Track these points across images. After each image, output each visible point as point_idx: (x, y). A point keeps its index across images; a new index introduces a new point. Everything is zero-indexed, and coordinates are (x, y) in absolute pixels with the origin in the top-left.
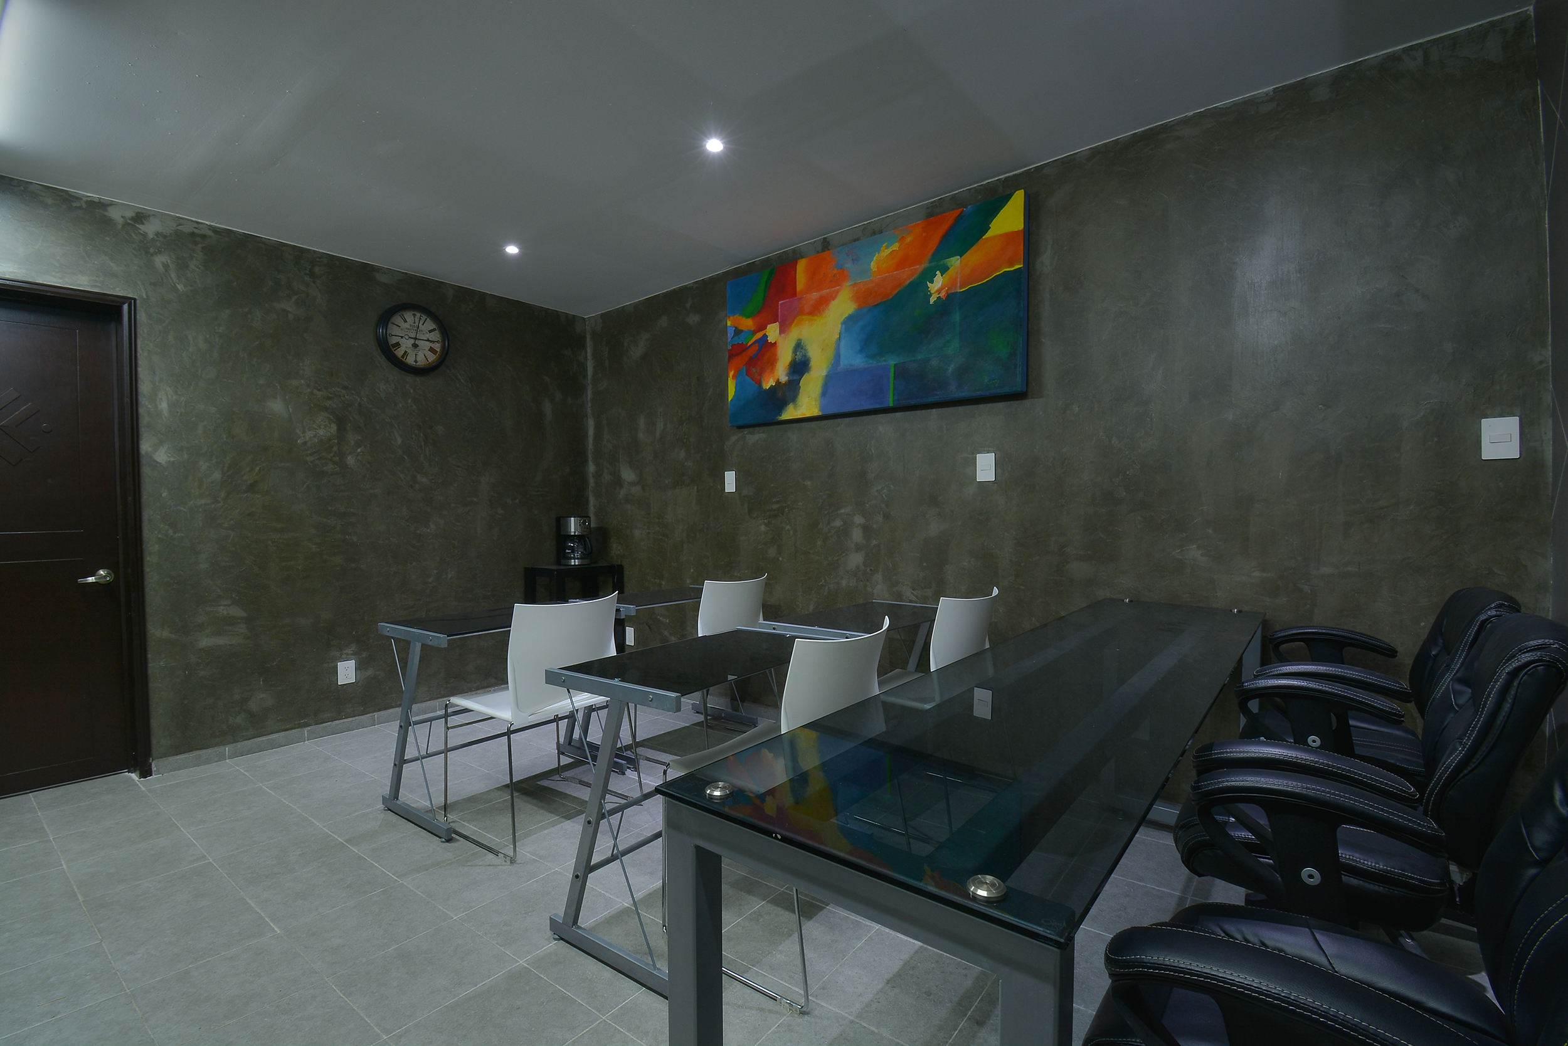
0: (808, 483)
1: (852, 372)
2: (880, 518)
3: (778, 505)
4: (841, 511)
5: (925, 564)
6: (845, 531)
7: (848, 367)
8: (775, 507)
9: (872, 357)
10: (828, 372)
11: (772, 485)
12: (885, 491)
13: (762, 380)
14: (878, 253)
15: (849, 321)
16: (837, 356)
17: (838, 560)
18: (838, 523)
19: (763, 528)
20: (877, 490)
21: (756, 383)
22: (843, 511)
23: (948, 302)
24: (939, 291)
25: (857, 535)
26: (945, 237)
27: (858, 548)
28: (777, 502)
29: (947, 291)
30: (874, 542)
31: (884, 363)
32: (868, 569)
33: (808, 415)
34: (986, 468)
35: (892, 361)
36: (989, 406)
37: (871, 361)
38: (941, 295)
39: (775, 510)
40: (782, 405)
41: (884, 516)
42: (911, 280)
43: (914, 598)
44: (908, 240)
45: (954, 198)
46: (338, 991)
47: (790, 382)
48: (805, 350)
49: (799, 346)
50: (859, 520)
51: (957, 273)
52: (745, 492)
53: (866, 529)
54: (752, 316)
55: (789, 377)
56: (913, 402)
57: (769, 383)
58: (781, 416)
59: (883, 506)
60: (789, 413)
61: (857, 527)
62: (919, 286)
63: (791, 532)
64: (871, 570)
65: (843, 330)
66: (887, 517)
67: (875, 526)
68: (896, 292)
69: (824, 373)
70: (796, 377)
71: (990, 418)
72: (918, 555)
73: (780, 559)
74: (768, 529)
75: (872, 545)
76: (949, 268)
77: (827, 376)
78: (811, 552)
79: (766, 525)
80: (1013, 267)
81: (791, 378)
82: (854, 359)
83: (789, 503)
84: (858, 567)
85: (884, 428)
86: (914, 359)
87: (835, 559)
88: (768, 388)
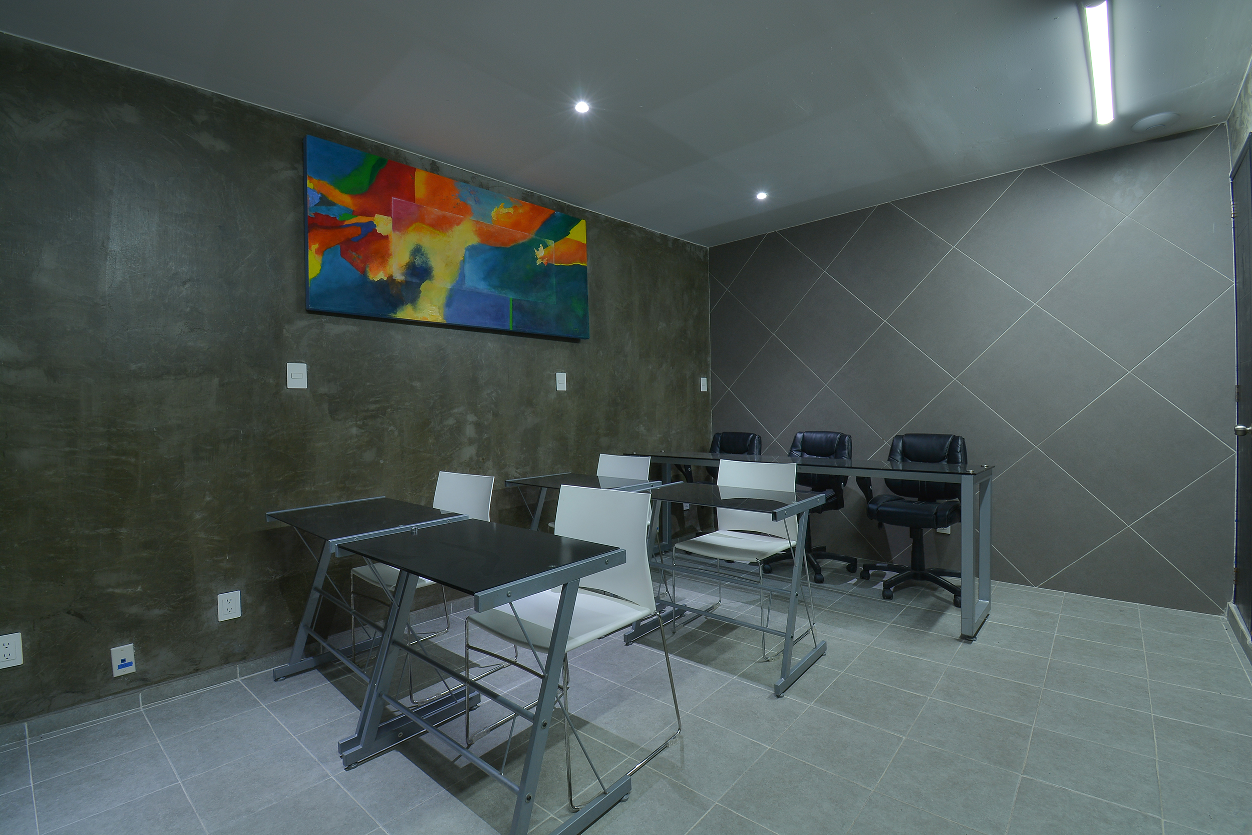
0: (417, 384)
1: (474, 294)
2: (490, 416)
3: (378, 406)
4: (454, 411)
5: (524, 449)
6: (458, 428)
7: (473, 288)
8: (373, 407)
9: (495, 287)
10: (453, 286)
11: (368, 384)
12: (494, 394)
13: (368, 269)
14: (498, 208)
15: (472, 251)
16: (462, 276)
17: (451, 454)
18: (451, 422)
19: (354, 431)
20: (487, 394)
21: (358, 270)
22: (456, 411)
23: (547, 270)
24: (542, 258)
25: (470, 431)
26: (544, 223)
27: (471, 442)
28: (375, 402)
29: (547, 260)
30: (486, 436)
31: (505, 295)
32: (481, 459)
33: (431, 320)
34: (561, 382)
35: (511, 296)
36: (562, 343)
37: (493, 290)
38: (544, 262)
39: (373, 411)
40: (397, 302)
41: (493, 414)
42: (523, 241)
43: (518, 475)
44: (521, 211)
45: (540, 197)
46: (882, 777)
47: (406, 284)
48: (426, 258)
49: (417, 251)
50: (471, 418)
51: (553, 252)
52: (323, 390)
53: (478, 426)
54: (353, 196)
55: (406, 277)
56: (527, 331)
57: (378, 275)
58: (395, 313)
59: (493, 406)
60: (406, 313)
61: (470, 424)
62: (528, 248)
63: (396, 433)
64: (483, 459)
65: (467, 256)
66: (496, 415)
67: (486, 423)
68: (512, 245)
69: (449, 286)
70: (414, 280)
71: (561, 351)
72: (520, 442)
73: (382, 462)
74: (363, 431)
75: (484, 438)
76: (548, 246)
77: (451, 290)
78: (421, 450)
79: (360, 427)
80: (582, 264)
81: (409, 279)
82: (475, 282)
83: (392, 403)
84: (471, 458)
85: (491, 344)
86: (527, 299)
87: (449, 454)
88: (376, 280)
